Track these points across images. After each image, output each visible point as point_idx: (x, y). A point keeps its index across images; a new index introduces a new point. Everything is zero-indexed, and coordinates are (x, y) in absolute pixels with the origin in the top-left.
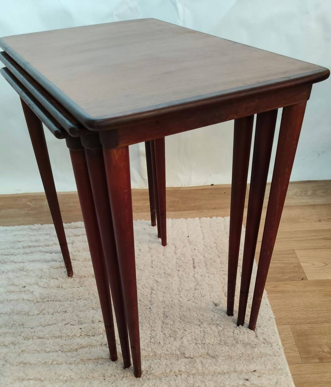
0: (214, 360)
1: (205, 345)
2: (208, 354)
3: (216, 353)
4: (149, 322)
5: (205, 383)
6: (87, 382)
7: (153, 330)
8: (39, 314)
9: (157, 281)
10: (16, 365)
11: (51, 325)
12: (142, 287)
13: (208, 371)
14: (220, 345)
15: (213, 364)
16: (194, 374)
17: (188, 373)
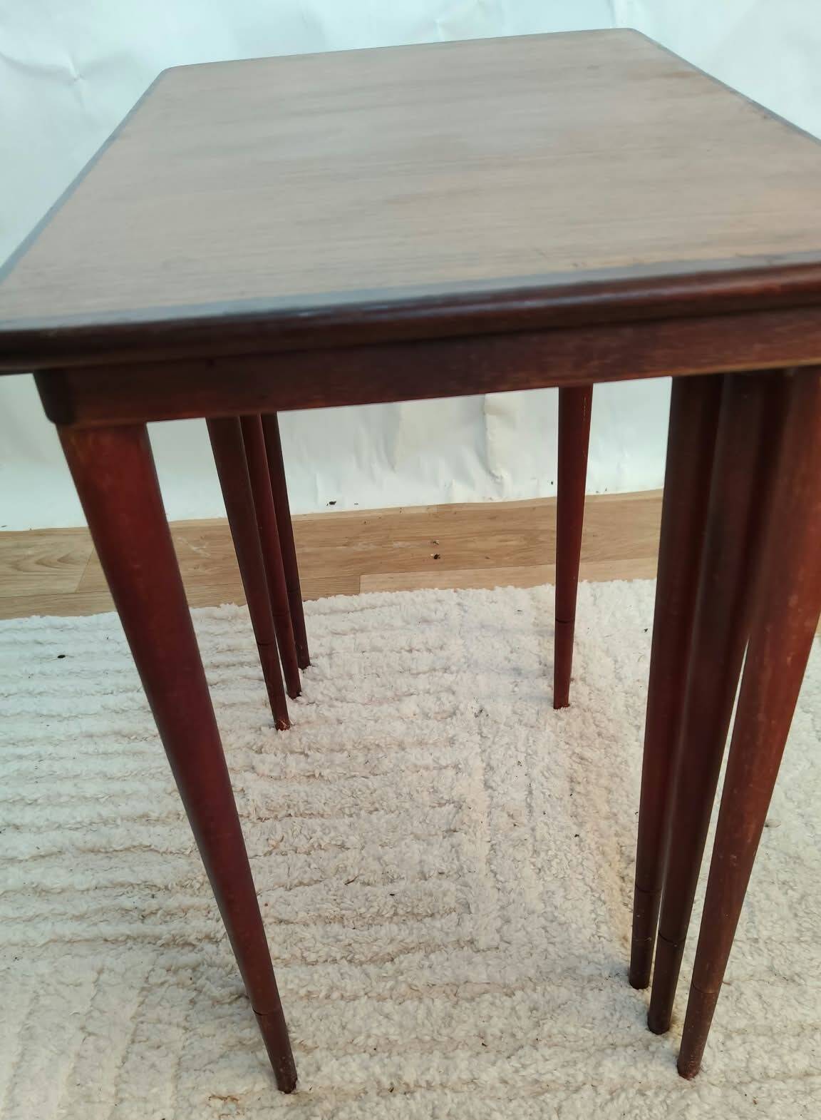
0: (793, 990)
1: (761, 945)
2: (771, 969)
3: (797, 969)
4: (580, 877)
5: (780, 1057)
6: (437, 1053)
7: (599, 899)
8: (270, 853)
9: (582, 759)
10: (229, 1001)
11: (309, 885)
12: (543, 775)
13: (782, 1021)
14: (802, 942)
15: (793, 1002)
16: (742, 1032)
17: (722, 1026)
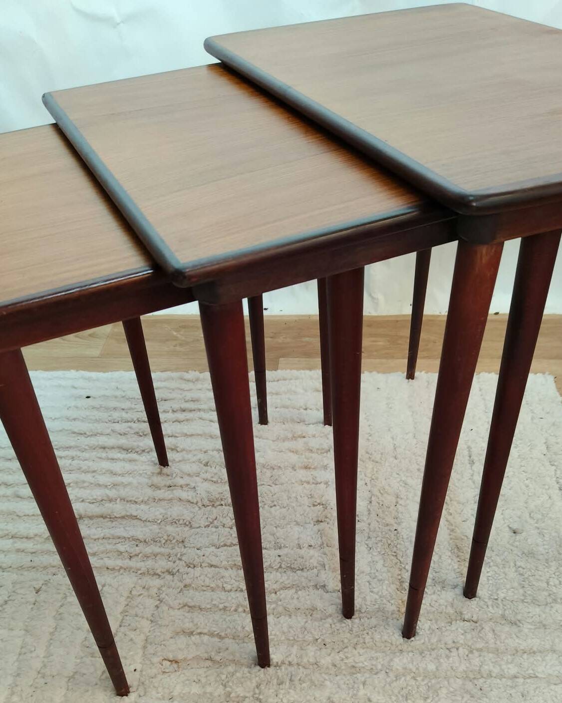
0: (515, 629)
1: (499, 601)
2: (503, 616)
3: (519, 617)
4: (395, 554)
5: (500, 666)
6: (296, 647)
7: (405, 568)
8: (208, 526)
9: (406, 484)
10: (178, 608)
11: (230, 546)
12: (380, 492)
13: (505, 646)
14: (525, 602)
15: (514, 636)
16: (478, 650)
17: (468, 646)
